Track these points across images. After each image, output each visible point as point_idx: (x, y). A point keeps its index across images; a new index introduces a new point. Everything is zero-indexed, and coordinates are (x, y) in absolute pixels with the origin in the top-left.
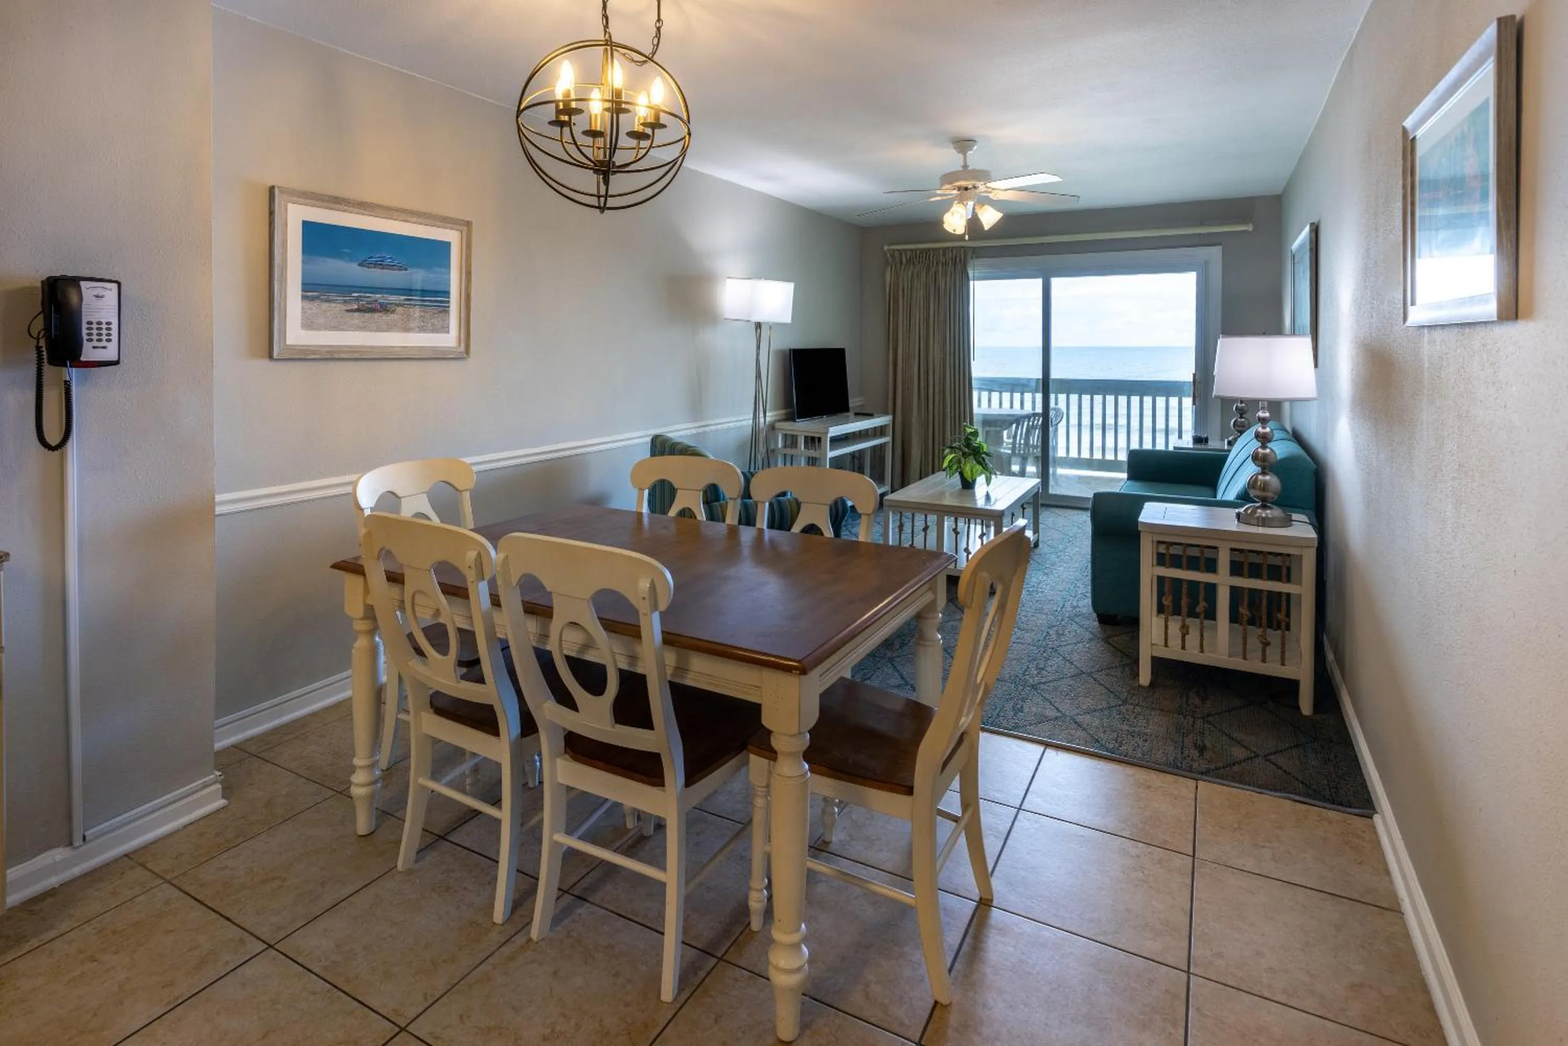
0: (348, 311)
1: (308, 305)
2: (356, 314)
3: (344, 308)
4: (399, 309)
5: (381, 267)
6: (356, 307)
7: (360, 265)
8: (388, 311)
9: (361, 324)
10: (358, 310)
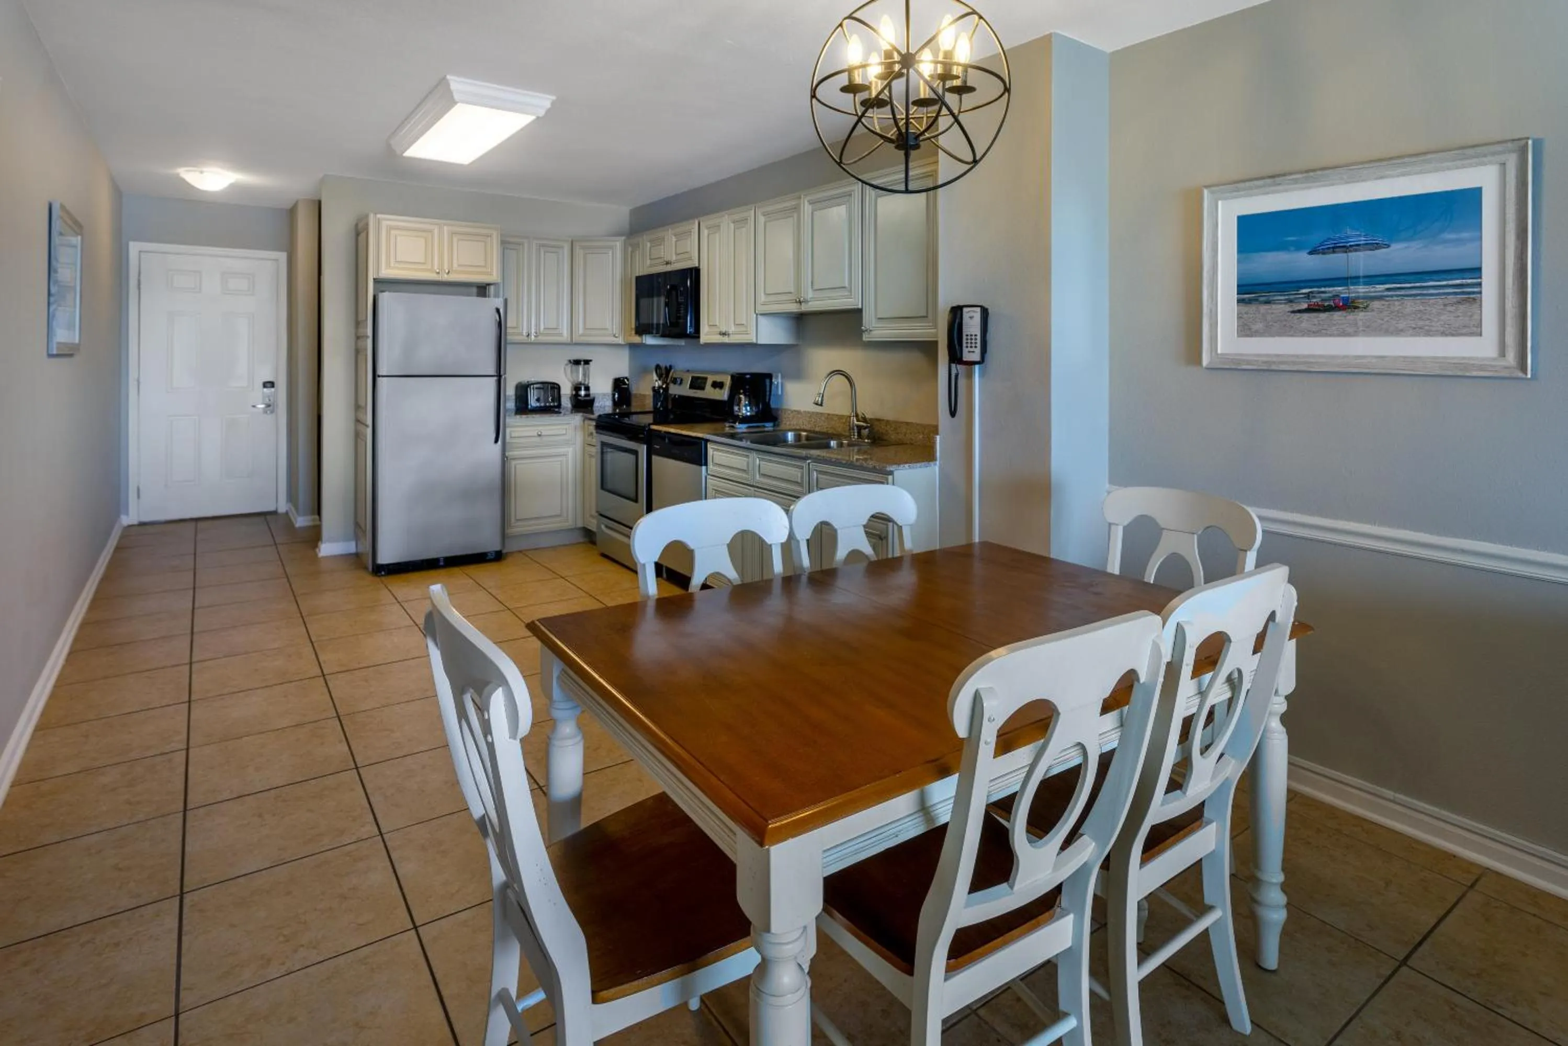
0: (1293, 312)
1: (1245, 308)
2: (1306, 316)
3: (1288, 308)
4: (1376, 304)
5: (1344, 249)
6: (1305, 306)
7: (1310, 253)
8: (1356, 308)
9: (1314, 329)
10: (1309, 310)
